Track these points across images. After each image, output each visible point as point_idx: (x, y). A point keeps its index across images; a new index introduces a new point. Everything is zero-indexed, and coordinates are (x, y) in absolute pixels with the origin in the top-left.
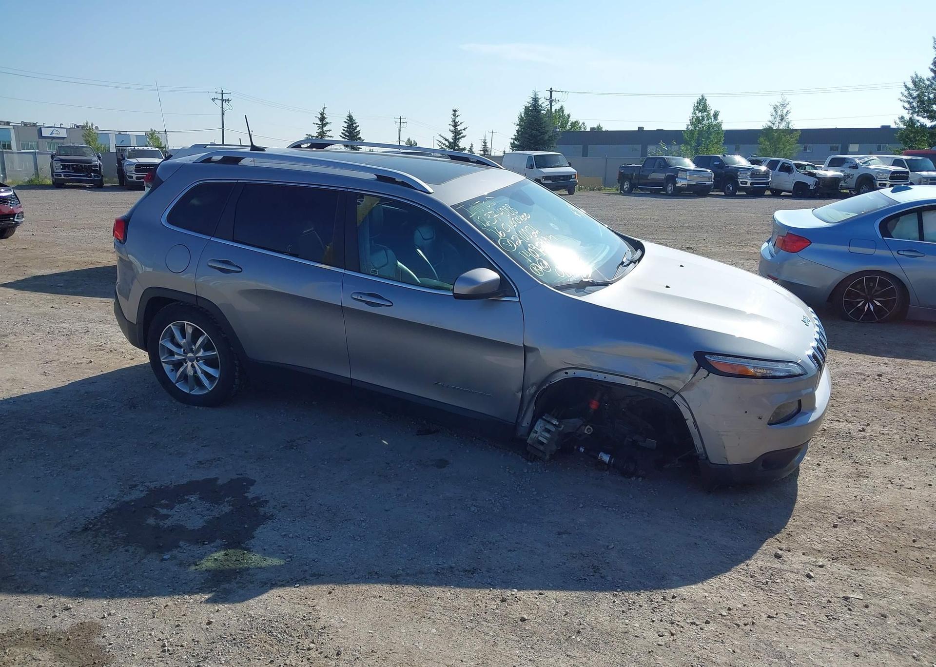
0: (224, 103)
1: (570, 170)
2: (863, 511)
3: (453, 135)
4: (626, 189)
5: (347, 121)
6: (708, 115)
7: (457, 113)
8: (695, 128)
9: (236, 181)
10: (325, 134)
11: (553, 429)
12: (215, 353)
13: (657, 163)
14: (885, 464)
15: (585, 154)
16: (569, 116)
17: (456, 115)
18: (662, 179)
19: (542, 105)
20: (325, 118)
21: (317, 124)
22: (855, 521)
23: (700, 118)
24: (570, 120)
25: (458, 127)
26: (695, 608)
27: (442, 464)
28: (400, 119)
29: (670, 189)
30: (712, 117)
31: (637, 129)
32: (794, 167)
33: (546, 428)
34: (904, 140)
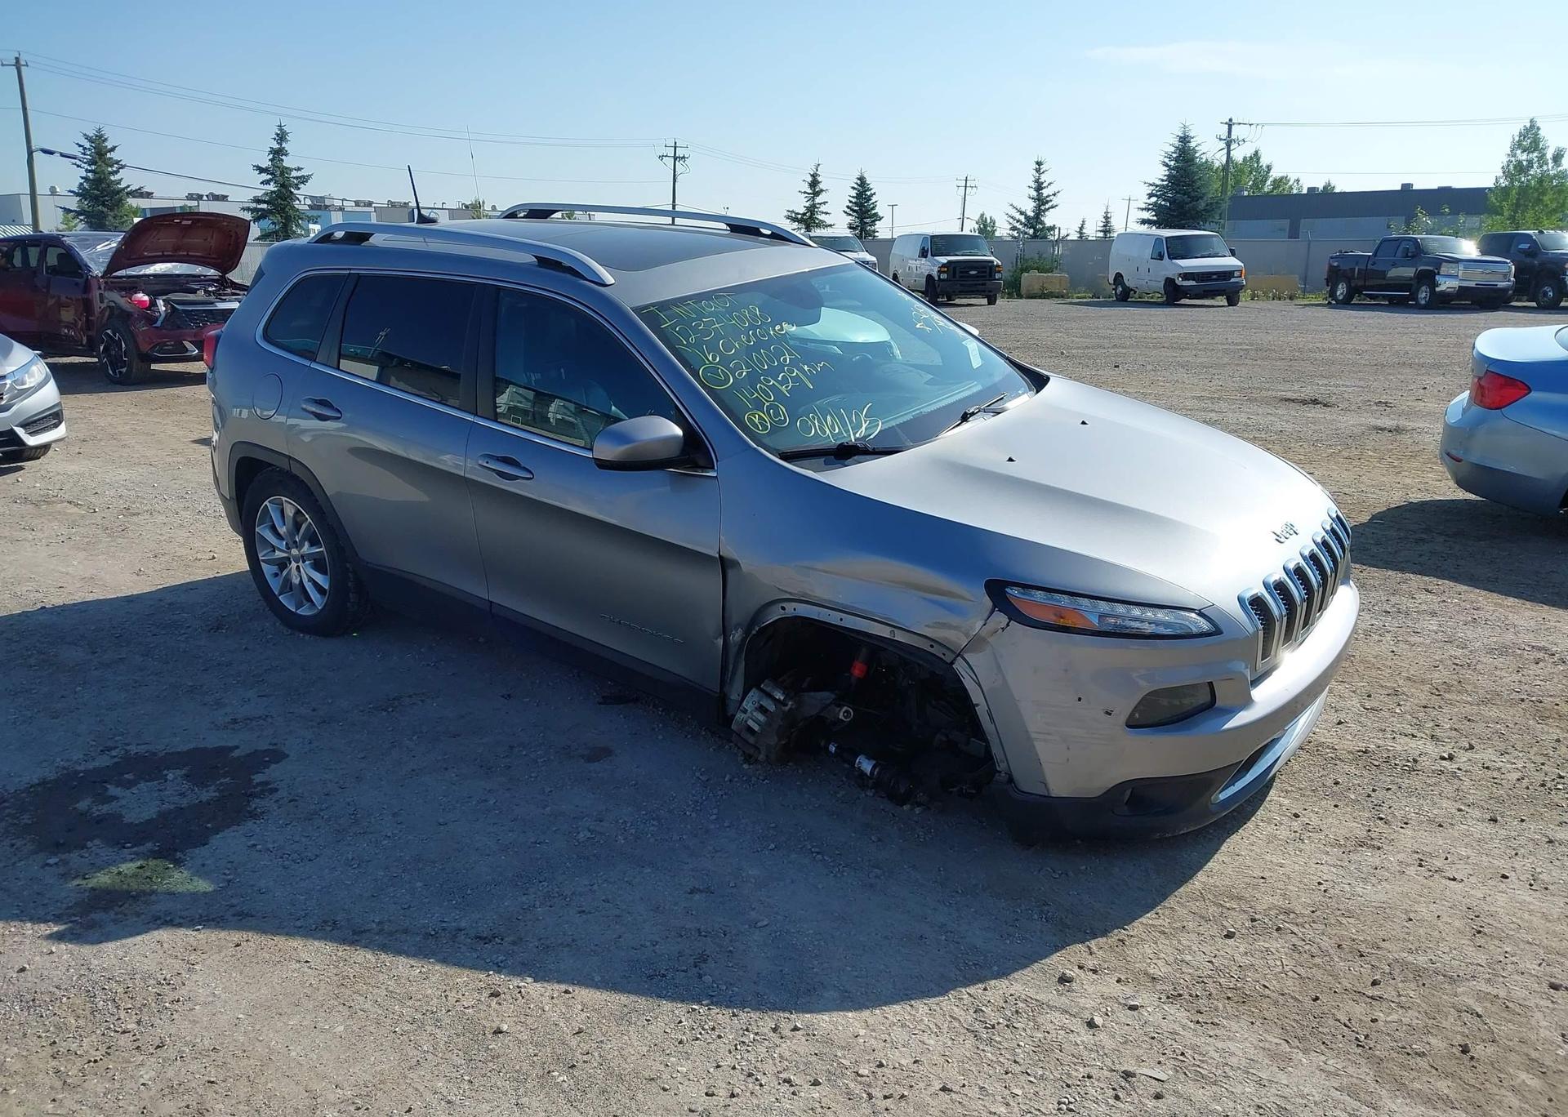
0: (677, 162)
1: (1231, 262)
2: (1313, 912)
3: (1035, 204)
4: (1341, 298)
5: (856, 186)
6: (1542, 157)
7: (1043, 167)
8: (1512, 182)
9: (348, 272)
10: (816, 210)
11: (772, 707)
12: (321, 549)
13: (1401, 249)
14: (1440, 826)
15: (1294, 234)
16: (1269, 168)
17: (1042, 171)
18: (1411, 278)
19: (1197, 148)
20: (819, 183)
21: (805, 193)
22: (1279, 929)
23: (1525, 163)
24: (1270, 174)
25: (1043, 191)
26: (816, 1054)
27: (599, 754)
28: (966, 180)
29: (1424, 295)
30: (1550, 161)
31: (1400, 188)
33: (761, 706)
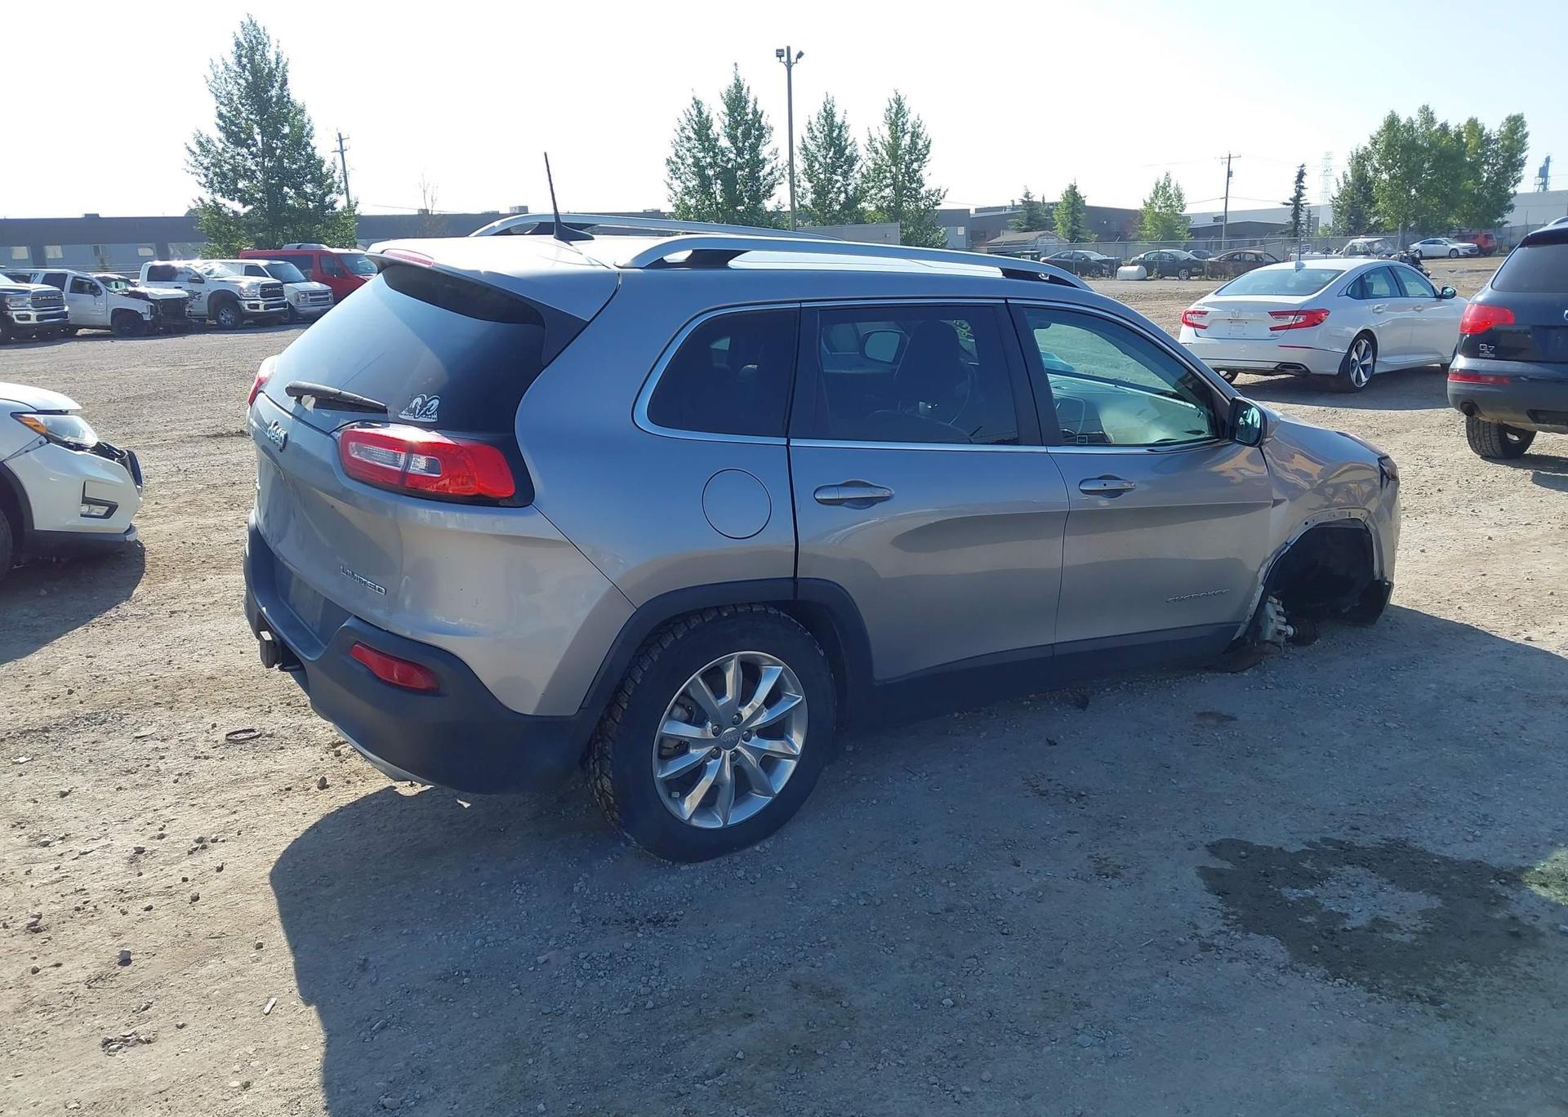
32: (99, 284)
34: (214, 235)
